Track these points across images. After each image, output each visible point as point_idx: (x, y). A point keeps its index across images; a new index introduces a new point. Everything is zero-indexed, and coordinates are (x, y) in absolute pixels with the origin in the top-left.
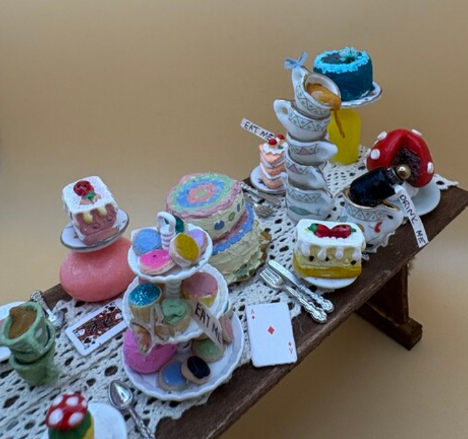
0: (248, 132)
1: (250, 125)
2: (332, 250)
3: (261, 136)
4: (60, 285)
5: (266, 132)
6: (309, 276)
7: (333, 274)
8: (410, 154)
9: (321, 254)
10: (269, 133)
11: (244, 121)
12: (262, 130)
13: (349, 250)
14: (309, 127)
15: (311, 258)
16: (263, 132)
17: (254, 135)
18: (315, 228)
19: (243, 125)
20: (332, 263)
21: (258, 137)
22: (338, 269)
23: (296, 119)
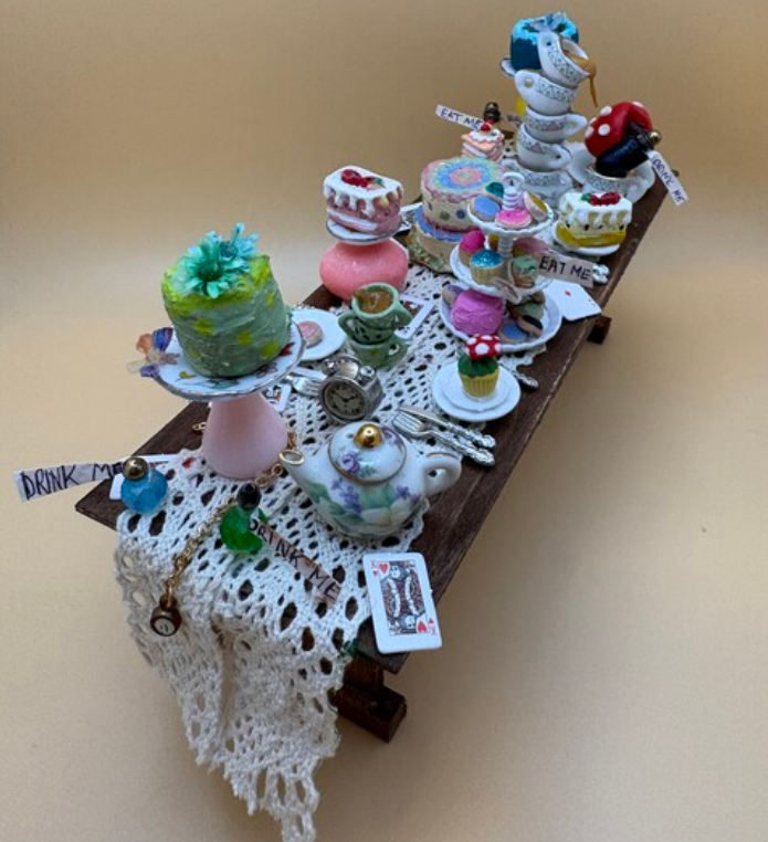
0: (446, 120)
1: (448, 113)
2: (608, 215)
3: (466, 124)
4: (323, 286)
5: (471, 118)
6: (582, 246)
7: (605, 241)
8: (636, 127)
9: (598, 221)
10: (476, 119)
11: (440, 108)
12: (465, 116)
13: (622, 214)
14: (564, 98)
15: (587, 227)
16: (467, 120)
17: (455, 124)
18: (588, 197)
19: (439, 113)
20: (605, 230)
21: (461, 126)
22: (607, 236)
23: (550, 90)
